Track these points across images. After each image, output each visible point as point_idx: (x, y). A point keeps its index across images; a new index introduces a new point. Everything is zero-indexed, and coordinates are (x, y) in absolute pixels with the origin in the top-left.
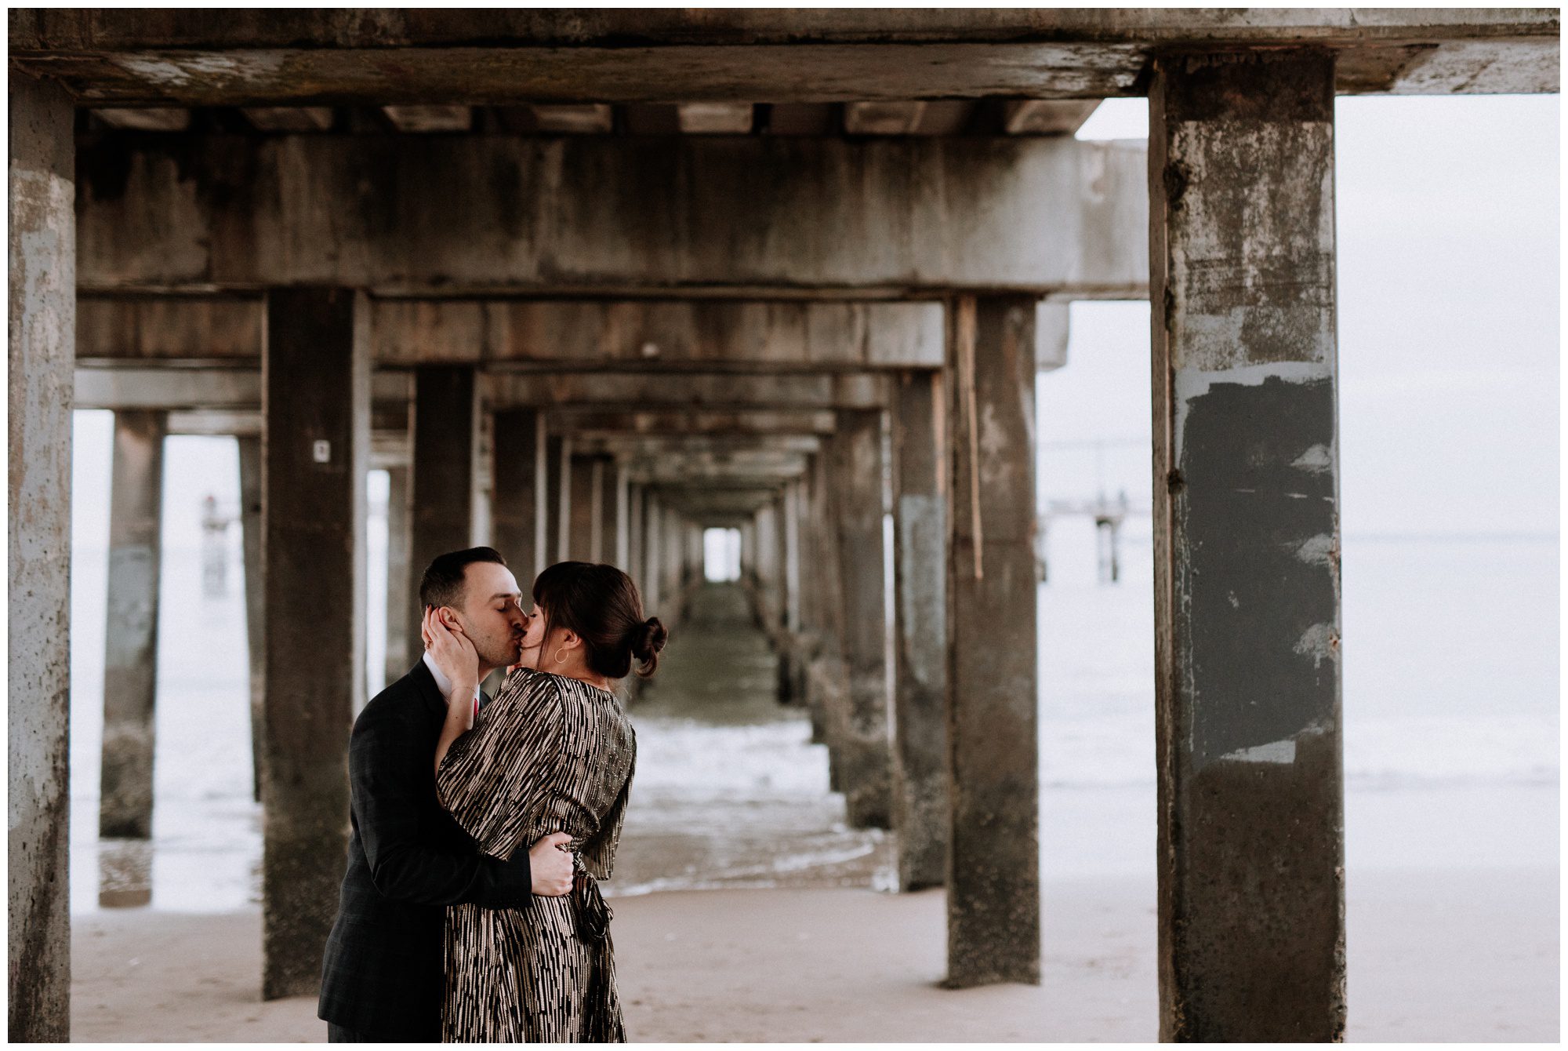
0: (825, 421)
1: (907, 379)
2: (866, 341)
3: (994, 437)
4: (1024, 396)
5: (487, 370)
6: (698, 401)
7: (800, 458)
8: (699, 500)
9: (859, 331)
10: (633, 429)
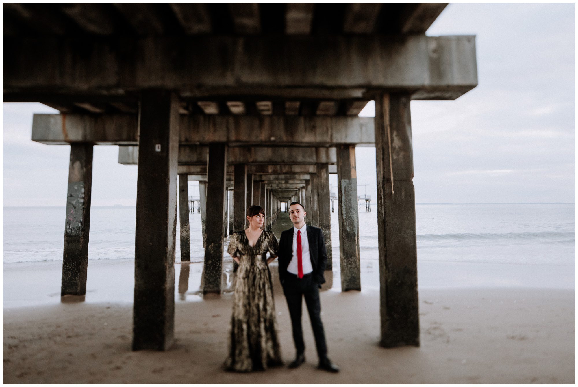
0: (312, 169)
1: (342, 147)
2: (331, 136)
3: (397, 143)
4: (408, 129)
5: (228, 146)
6: (283, 161)
7: (304, 181)
8: (280, 194)
9: (330, 134)
10: (268, 172)
